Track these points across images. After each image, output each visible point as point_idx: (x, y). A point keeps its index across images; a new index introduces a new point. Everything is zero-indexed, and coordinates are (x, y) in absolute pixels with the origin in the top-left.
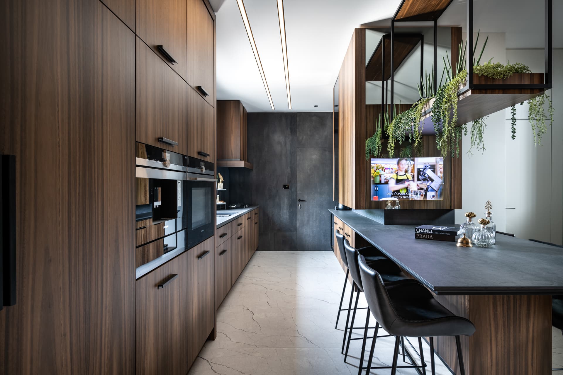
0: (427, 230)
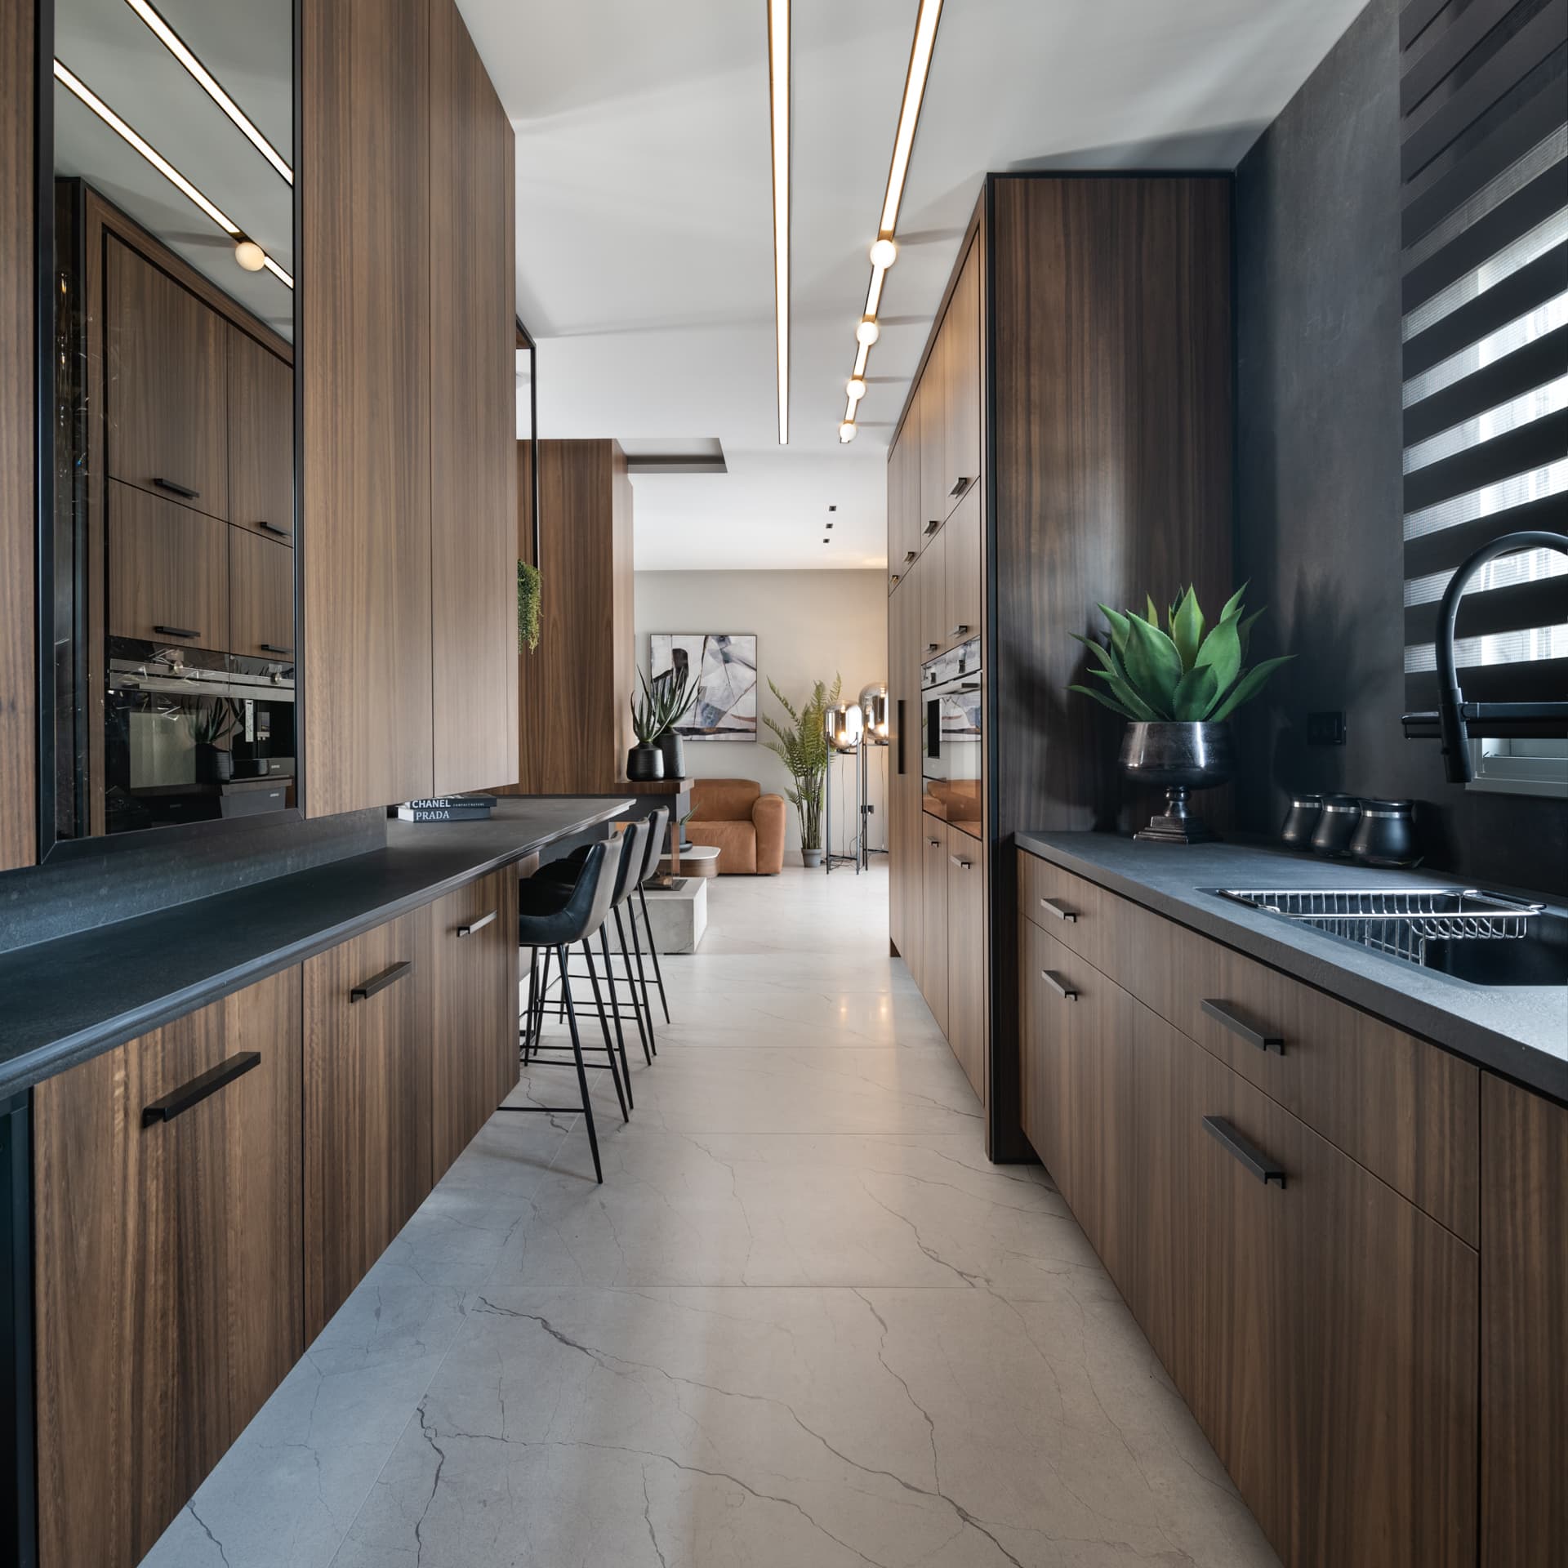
0: (436, 800)
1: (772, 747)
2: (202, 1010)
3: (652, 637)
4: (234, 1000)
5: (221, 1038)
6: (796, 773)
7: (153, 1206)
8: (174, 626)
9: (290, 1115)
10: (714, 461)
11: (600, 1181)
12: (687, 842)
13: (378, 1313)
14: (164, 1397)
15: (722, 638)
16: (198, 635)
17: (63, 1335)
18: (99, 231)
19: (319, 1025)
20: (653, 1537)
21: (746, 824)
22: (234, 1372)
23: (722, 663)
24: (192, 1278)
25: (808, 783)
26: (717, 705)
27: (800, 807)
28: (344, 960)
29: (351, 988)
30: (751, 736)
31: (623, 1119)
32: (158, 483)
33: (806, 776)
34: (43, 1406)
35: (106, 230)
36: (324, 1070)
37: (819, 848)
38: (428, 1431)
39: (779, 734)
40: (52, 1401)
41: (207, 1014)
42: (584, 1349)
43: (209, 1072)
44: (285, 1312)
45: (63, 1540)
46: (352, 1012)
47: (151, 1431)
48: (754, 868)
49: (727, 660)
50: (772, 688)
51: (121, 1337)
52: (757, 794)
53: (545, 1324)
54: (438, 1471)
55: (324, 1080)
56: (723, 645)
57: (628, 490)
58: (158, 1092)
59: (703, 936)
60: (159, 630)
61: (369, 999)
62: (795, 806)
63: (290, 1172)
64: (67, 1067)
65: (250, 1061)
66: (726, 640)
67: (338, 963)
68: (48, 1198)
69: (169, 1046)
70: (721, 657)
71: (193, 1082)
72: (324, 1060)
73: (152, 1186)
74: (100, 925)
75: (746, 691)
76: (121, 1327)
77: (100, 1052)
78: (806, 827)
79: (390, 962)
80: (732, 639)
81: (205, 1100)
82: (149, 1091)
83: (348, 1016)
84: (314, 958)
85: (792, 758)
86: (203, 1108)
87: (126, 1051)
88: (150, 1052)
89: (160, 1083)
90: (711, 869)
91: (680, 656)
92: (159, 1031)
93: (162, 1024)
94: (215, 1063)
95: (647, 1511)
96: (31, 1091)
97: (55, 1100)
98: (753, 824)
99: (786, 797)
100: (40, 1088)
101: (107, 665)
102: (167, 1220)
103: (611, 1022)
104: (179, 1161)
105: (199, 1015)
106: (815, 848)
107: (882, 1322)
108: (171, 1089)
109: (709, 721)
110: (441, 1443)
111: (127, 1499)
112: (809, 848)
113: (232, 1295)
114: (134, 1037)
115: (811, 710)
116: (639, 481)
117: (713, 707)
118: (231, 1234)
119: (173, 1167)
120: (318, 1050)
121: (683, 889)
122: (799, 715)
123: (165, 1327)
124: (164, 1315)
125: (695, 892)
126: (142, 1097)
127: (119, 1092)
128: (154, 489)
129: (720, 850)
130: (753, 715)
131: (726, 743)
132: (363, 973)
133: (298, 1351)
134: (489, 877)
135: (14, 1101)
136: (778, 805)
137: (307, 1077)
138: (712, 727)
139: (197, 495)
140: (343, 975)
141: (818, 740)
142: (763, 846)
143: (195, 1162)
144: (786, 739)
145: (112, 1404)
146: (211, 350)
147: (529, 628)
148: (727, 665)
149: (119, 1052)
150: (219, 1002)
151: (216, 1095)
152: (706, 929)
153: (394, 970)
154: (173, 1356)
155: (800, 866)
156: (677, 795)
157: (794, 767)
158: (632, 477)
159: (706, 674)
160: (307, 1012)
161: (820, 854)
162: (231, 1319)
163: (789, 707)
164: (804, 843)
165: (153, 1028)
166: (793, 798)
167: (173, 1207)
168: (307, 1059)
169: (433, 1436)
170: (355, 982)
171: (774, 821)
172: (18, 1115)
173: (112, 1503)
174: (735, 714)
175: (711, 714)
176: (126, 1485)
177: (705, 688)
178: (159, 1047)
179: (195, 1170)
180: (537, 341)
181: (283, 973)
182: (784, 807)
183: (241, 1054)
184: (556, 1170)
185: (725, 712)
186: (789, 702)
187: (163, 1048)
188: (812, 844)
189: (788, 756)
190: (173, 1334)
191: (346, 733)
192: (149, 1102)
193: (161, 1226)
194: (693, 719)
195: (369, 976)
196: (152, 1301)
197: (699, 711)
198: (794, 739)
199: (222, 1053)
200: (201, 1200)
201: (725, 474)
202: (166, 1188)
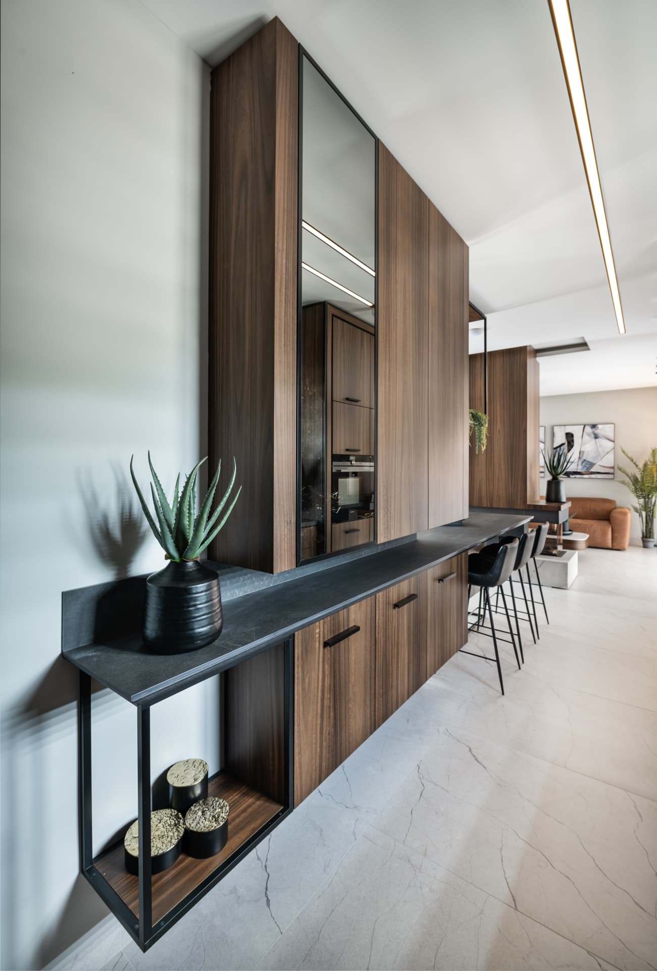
1: (623, 483)
2: (342, 611)
3: (555, 427)
4: (352, 608)
5: (348, 620)
6: (638, 497)
7: (327, 673)
8: (352, 448)
9: (371, 648)
10: (583, 345)
11: (503, 694)
12: (570, 530)
13: (408, 721)
14: (329, 734)
15: (594, 426)
16: (359, 450)
17: (301, 707)
18: (331, 316)
19: (382, 616)
20: (502, 861)
21: (606, 523)
22: (351, 731)
23: (594, 439)
24: (338, 698)
25: (646, 503)
26: (591, 460)
27: (641, 515)
28: (391, 593)
29: (394, 603)
30: (611, 476)
31: (518, 667)
32: (347, 399)
33: (645, 499)
34: (296, 727)
35: (333, 315)
36: (383, 633)
37: (653, 538)
38: (420, 776)
39: (628, 476)
40: (298, 726)
41: (343, 612)
42: (485, 768)
43: (344, 631)
44: (368, 716)
45: (300, 768)
46: (394, 612)
47: (325, 744)
48: (610, 545)
49: (596, 437)
50: (624, 452)
51: (317, 711)
52: (613, 507)
53: (470, 750)
54: (422, 792)
55: (383, 636)
56: (594, 430)
57: (537, 366)
58: (328, 637)
59: (574, 581)
60: (347, 450)
61: (401, 608)
62: (637, 515)
63: (371, 667)
64: (303, 628)
65: (356, 629)
66: (596, 427)
67: (389, 594)
68: (298, 666)
69: (332, 622)
70: (593, 436)
71: (339, 634)
72: (383, 629)
73: (327, 666)
74: (320, 570)
75: (608, 453)
76: (317, 708)
77: (312, 624)
78: (645, 525)
79: (409, 593)
80: (600, 426)
81: (343, 641)
82: (326, 636)
83: (393, 614)
84: (380, 593)
85: (636, 489)
86: (342, 643)
87: (319, 623)
88: (326, 624)
89: (329, 634)
90: (582, 545)
91: (570, 437)
92: (329, 617)
93: (330, 616)
94: (346, 628)
95: (501, 849)
96: (294, 634)
97: (300, 637)
98: (610, 523)
99: (632, 509)
100: (296, 633)
101: (332, 464)
102: (331, 678)
103: (513, 620)
104: (334, 659)
105: (341, 612)
106: (650, 538)
107: (640, 816)
108: (332, 636)
109: (585, 468)
110: (425, 783)
111: (318, 762)
112: (646, 537)
113: (351, 706)
114: (321, 619)
115: (649, 463)
116: (542, 360)
117: (588, 462)
118: (351, 686)
119: (333, 661)
120: (381, 625)
121: (564, 556)
122: (641, 466)
123: (330, 711)
124: (329, 708)
125: (569, 559)
126: (324, 638)
127: (317, 636)
128: (346, 402)
129: (588, 536)
130: (612, 465)
131: (596, 480)
132: (399, 597)
133: (372, 731)
134: (453, 559)
135: (290, 637)
136: (625, 514)
137: (377, 635)
138: (588, 470)
139: (360, 401)
140: (391, 598)
141: (653, 480)
142: (616, 535)
143: (339, 660)
144: (632, 478)
145: (314, 732)
146: (365, 347)
147: (482, 442)
148: (597, 440)
149: (317, 623)
150: (347, 609)
151: (346, 639)
152: (577, 577)
153: (411, 597)
154: (332, 721)
155: (639, 546)
156: (560, 512)
157: (637, 493)
158: (538, 359)
159: (584, 446)
160: (377, 612)
161: (653, 542)
162: (350, 714)
163: (634, 461)
164: (643, 534)
165: (327, 616)
166: (636, 510)
167: (332, 674)
168: (377, 628)
169: (421, 777)
170: (395, 601)
171: (623, 523)
172: (291, 640)
173: (314, 761)
174: (601, 464)
175: (587, 464)
176: (318, 758)
177: (584, 452)
178: (329, 623)
179: (339, 663)
180: (486, 315)
181: (369, 599)
182: (629, 515)
183: (355, 626)
184: (484, 683)
185: (595, 464)
186: (634, 459)
187: (330, 623)
188: (648, 535)
189: (633, 487)
190: (332, 714)
191: (393, 511)
192: (326, 639)
193: (329, 679)
194: (576, 467)
195: (401, 599)
196: (326, 702)
197: (580, 463)
198: (637, 479)
199: (348, 625)
200: (341, 673)
201: (588, 351)
202: (331, 667)
